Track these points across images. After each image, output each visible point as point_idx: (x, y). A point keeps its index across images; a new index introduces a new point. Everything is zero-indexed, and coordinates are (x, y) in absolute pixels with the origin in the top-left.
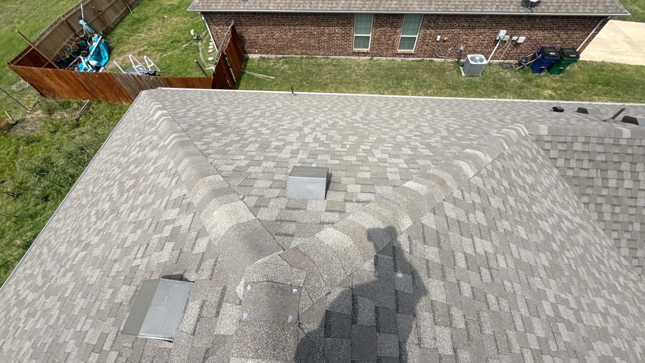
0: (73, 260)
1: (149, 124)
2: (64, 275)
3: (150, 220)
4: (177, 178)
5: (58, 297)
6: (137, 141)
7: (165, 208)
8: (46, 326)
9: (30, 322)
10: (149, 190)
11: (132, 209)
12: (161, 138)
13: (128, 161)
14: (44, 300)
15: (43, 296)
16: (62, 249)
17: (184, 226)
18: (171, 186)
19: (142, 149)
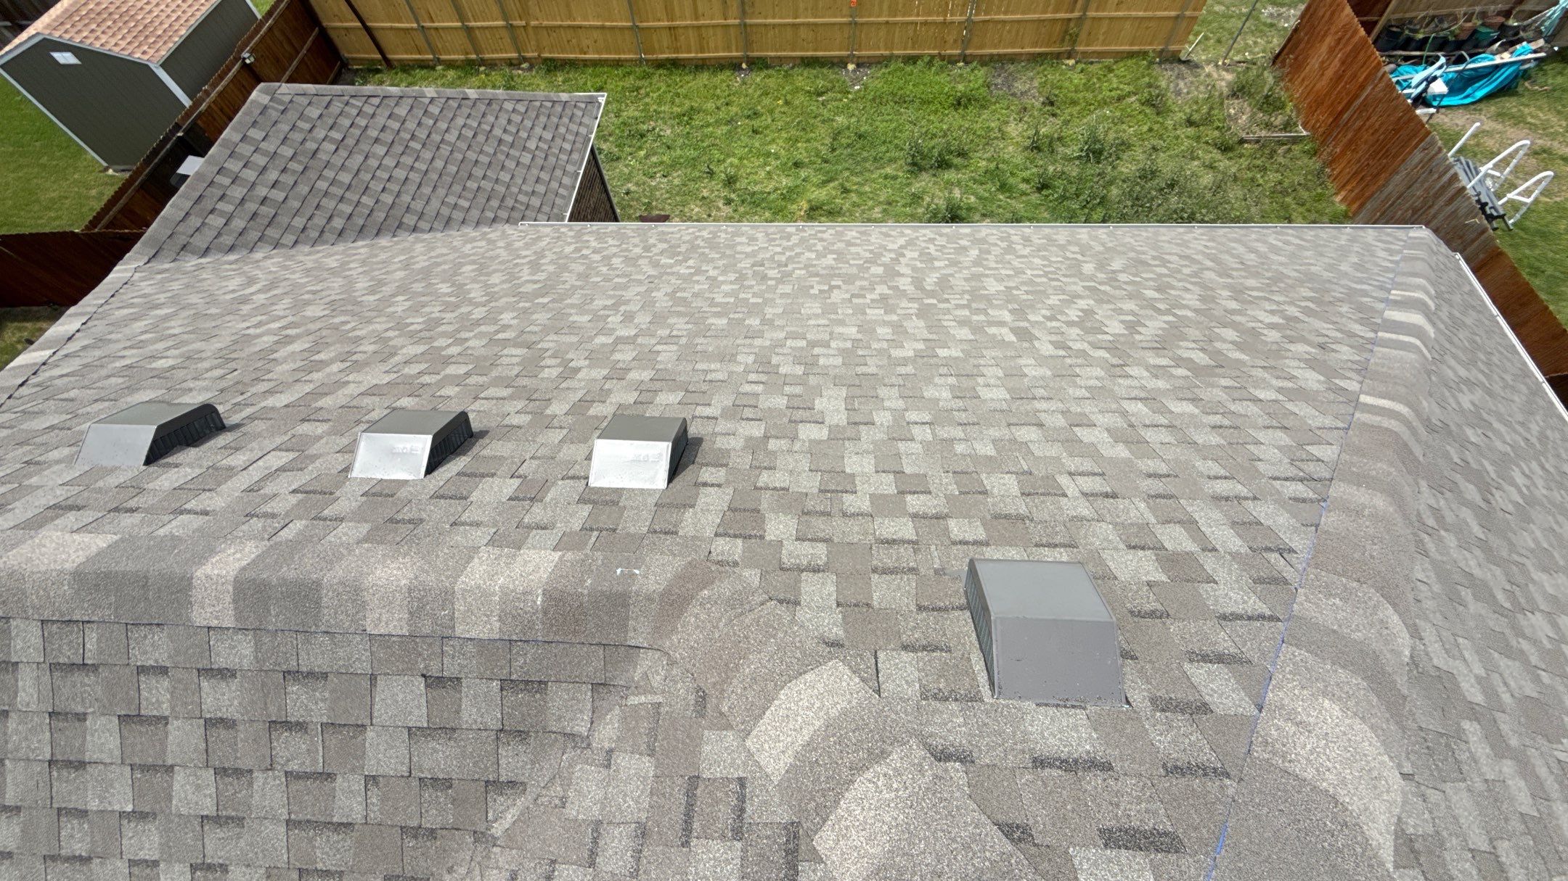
0: (991, 324)
1: (1360, 308)
2: (962, 323)
3: (1163, 469)
4: (1311, 495)
5: (931, 337)
6: (1292, 303)
7: (1218, 499)
8: (885, 345)
9: (877, 311)
10: (1217, 419)
11: (1149, 399)
12: (1363, 370)
13: (1233, 312)
14: (911, 311)
15: (916, 306)
16: (993, 287)
17: (1221, 590)
18: (1277, 484)
19: (1288, 332)
